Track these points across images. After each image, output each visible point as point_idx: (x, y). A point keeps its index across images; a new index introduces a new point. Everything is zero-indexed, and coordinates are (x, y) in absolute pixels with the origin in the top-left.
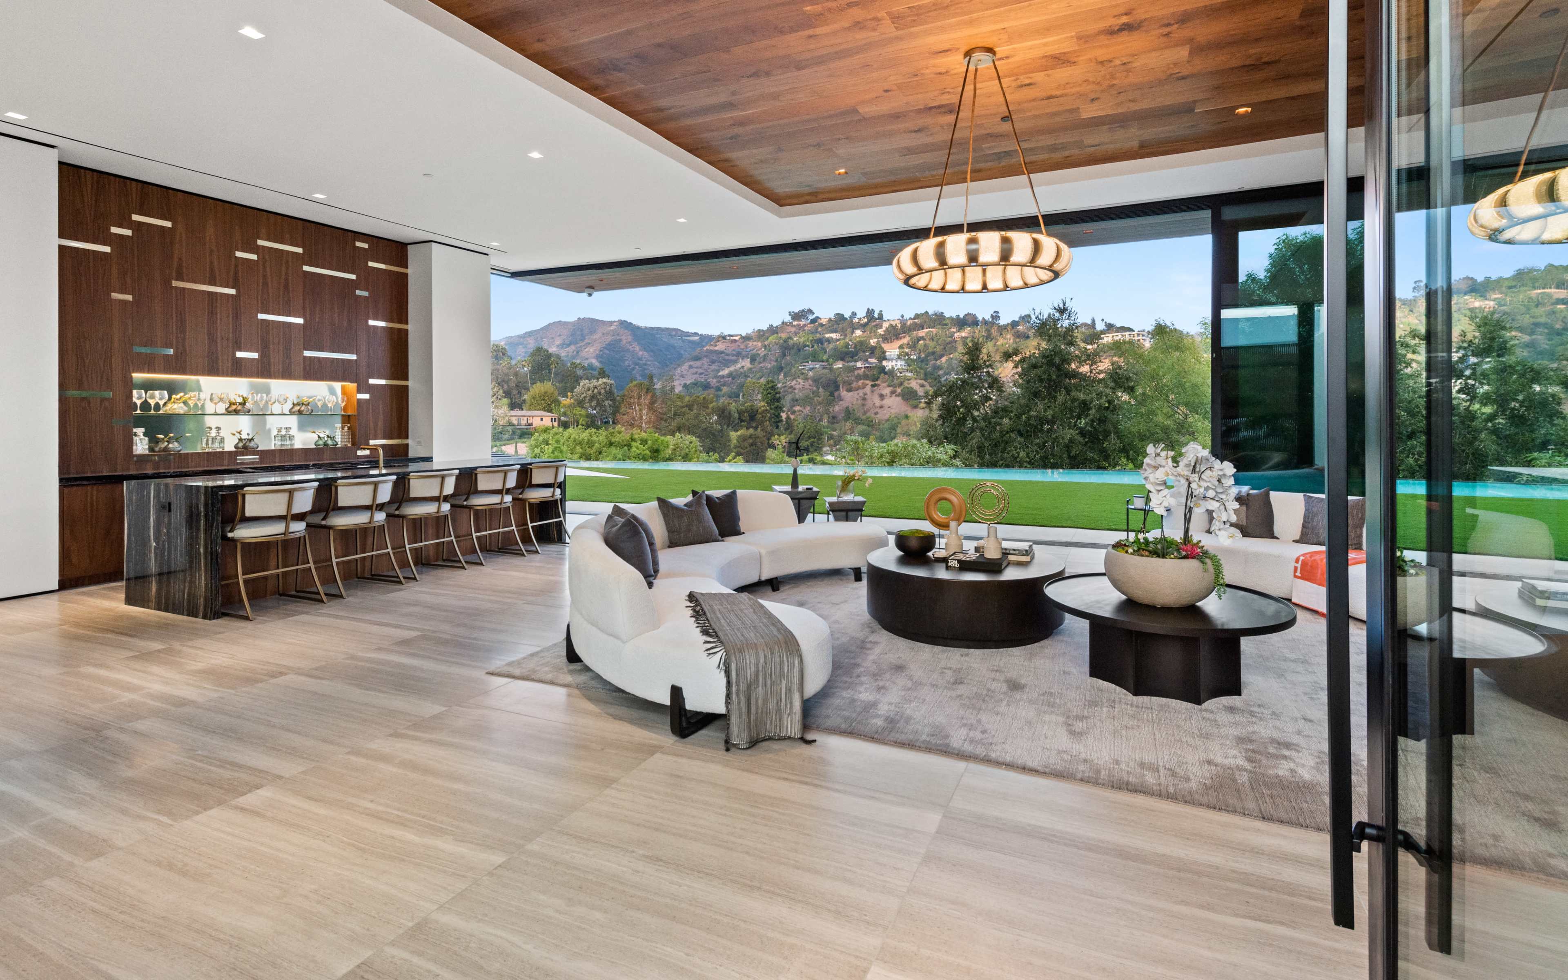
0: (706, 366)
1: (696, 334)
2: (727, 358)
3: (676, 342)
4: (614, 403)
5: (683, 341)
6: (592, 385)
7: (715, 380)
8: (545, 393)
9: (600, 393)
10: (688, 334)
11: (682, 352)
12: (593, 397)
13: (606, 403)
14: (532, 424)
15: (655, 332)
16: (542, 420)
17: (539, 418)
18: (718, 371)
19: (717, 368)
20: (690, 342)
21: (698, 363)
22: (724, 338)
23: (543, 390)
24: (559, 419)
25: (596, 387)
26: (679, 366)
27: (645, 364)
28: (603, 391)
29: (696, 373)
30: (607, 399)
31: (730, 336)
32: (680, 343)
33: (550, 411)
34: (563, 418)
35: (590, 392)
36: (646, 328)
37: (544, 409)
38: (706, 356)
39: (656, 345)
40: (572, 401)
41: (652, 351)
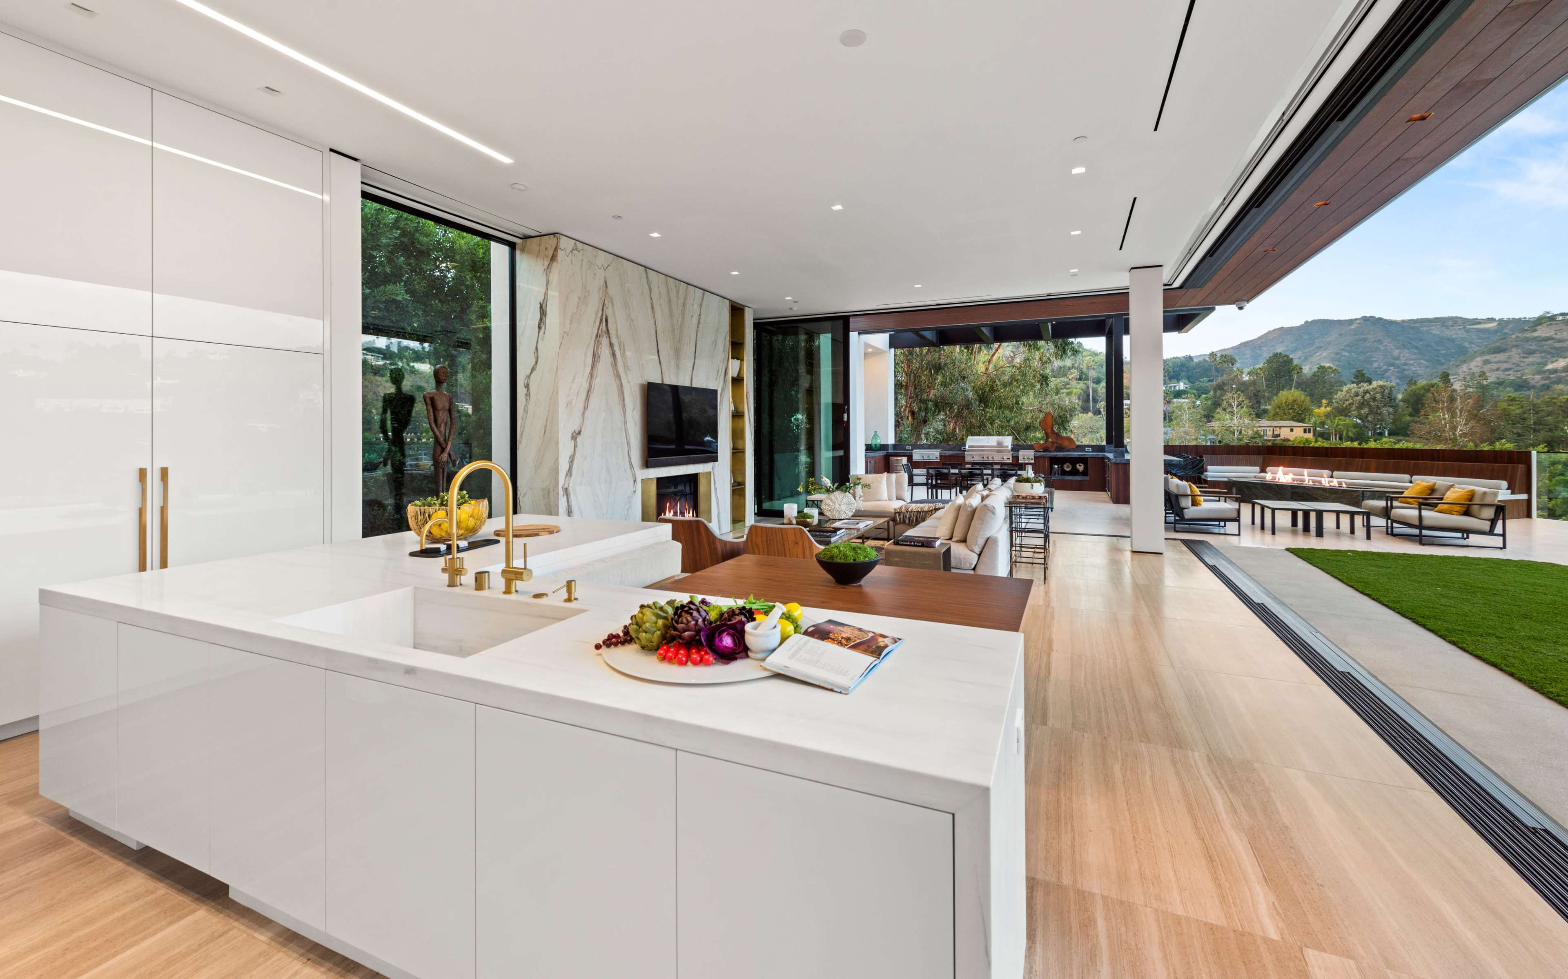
0: (1516, 359)
1: (1492, 320)
2: (1558, 345)
3: (1456, 333)
4: (1396, 411)
5: (1468, 331)
6: (1361, 390)
7: (1538, 377)
8: (1294, 401)
9: (1374, 399)
10: (1476, 322)
11: (1466, 345)
12: (1362, 405)
13: (1384, 411)
14: (1278, 436)
15: (1417, 325)
16: (1292, 430)
17: (1288, 429)
18: (1546, 364)
19: (1539, 360)
20: (1479, 330)
21: (1501, 357)
22: (1553, 318)
23: (1291, 399)
24: (1315, 430)
25: (1367, 392)
26: (1465, 362)
27: (1406, 364)
28: (1378, 396)
29: (1498, 369)
30: (1385, 406)
31: (1562, 314)
32: (1462, 334)
33: (1302, 421)
34: (1318, 429)
35: (1359, 398)
36: (1403, 321)
37: (1293, 419)
38: (1516, 346)
39: (1421, 340)
40: (1329, 409)
41: (1416, 348)
